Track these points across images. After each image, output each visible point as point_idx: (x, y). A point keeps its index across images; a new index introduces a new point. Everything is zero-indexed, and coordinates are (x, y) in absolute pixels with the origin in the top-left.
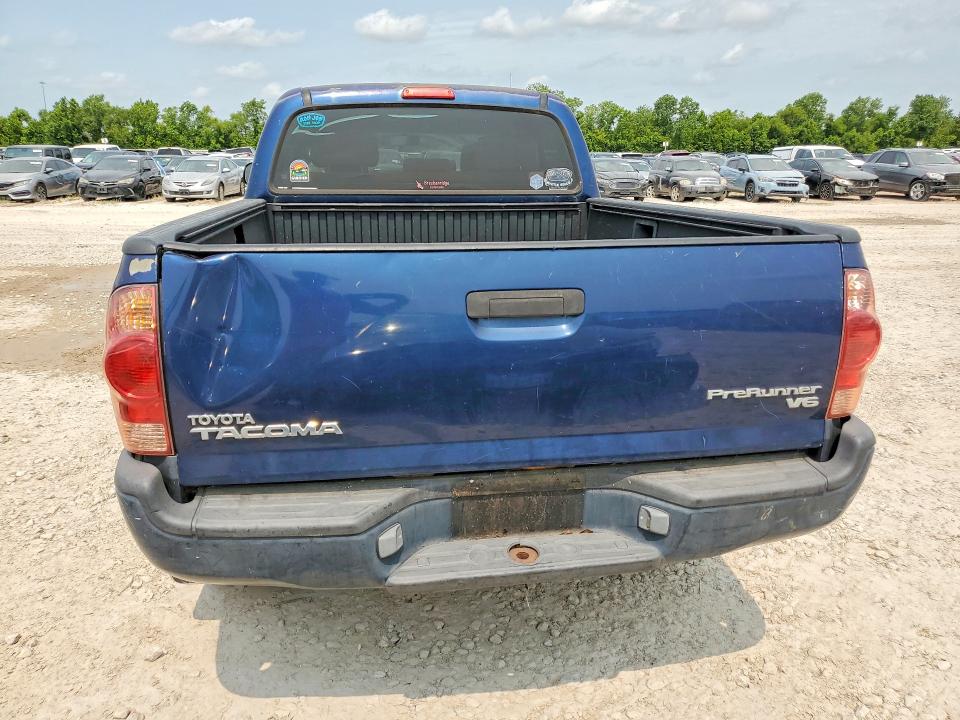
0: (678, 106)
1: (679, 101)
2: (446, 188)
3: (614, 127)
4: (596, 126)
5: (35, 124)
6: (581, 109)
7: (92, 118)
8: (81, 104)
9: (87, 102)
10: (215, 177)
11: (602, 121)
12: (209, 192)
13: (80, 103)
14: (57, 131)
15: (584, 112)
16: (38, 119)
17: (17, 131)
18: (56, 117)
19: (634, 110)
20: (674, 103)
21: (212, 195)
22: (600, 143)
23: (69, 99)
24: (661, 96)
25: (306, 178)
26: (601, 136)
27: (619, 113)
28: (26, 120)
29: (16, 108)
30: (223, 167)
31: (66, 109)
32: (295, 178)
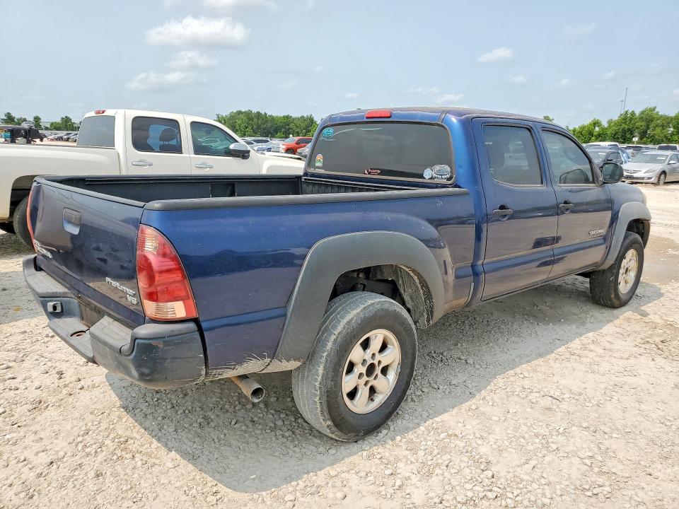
5: (604, 129)
7: (643, 124)
8: (637, 115)
9: (642, 113)
10: (658, 168)
12: (649, 178)
13: (637, 113)
14: (616, 133)
16: (606, 125)
17: (591, 134)
18: (618, 124)
21: (652, 180)
23: (630, 111)
28: (598, 126)
29: (595, 119)
30: (671, 159)
31: (627, 118)
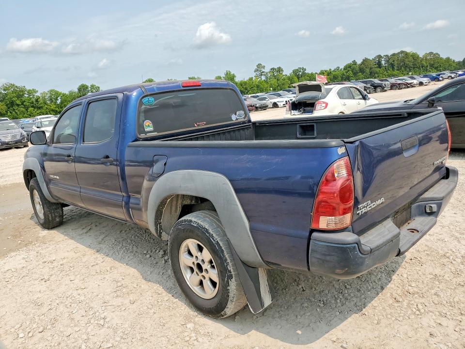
0: (90, 89)
1: (90, 86)
2: (205, 125)
3: (59, 102)
4: (48, 102)
6: (38, 94)
11: (51, 99)
15: (40, 96)
19: (67, 93)
20: (87, 87)
22: (53, 110)
24: (80, 84)
25: (151, 129)
26: (53, 107)
27: (60, 95)
32: (147, 129)
